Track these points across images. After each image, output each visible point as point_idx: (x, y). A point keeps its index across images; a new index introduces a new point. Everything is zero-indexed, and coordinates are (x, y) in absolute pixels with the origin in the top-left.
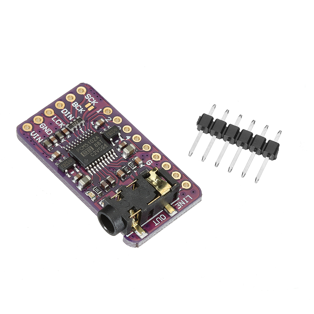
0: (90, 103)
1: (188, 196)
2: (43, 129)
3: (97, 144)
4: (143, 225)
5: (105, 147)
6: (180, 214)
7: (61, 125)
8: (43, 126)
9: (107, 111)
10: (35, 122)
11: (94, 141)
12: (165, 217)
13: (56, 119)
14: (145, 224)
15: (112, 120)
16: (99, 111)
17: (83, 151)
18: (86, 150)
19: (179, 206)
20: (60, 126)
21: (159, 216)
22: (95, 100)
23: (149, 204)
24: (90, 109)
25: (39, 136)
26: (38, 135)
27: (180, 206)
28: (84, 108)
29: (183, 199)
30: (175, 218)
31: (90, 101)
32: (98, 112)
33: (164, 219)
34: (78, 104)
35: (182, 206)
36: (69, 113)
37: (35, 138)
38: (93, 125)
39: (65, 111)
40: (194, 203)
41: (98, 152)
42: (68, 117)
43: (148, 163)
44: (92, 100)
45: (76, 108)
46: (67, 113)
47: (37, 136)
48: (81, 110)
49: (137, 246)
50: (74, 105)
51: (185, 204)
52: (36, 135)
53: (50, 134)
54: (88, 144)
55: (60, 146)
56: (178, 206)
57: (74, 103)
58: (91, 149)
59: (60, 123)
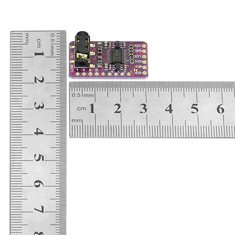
7: (136, 56)
8: (140, 51)
9: (129, 74)
10: (144, 50)
11: (119, 58)
12: (71, 58)
13: (140, 57)
15: (124, 73)
23: (76, 46)
24: (134, 69)
26: (138, 46)
27: (71, 66)
29: (73, 69)
31: (138, 72)
32: (131, 71)
34: (140, 68)
36: (139, 62)
38: (127, 66)
39: (140, 62)
41: (114, 56)
44: (138, 73)
53: (135, 50)
55: (128, 50)
57: (141, 67)
59: (137, 56)
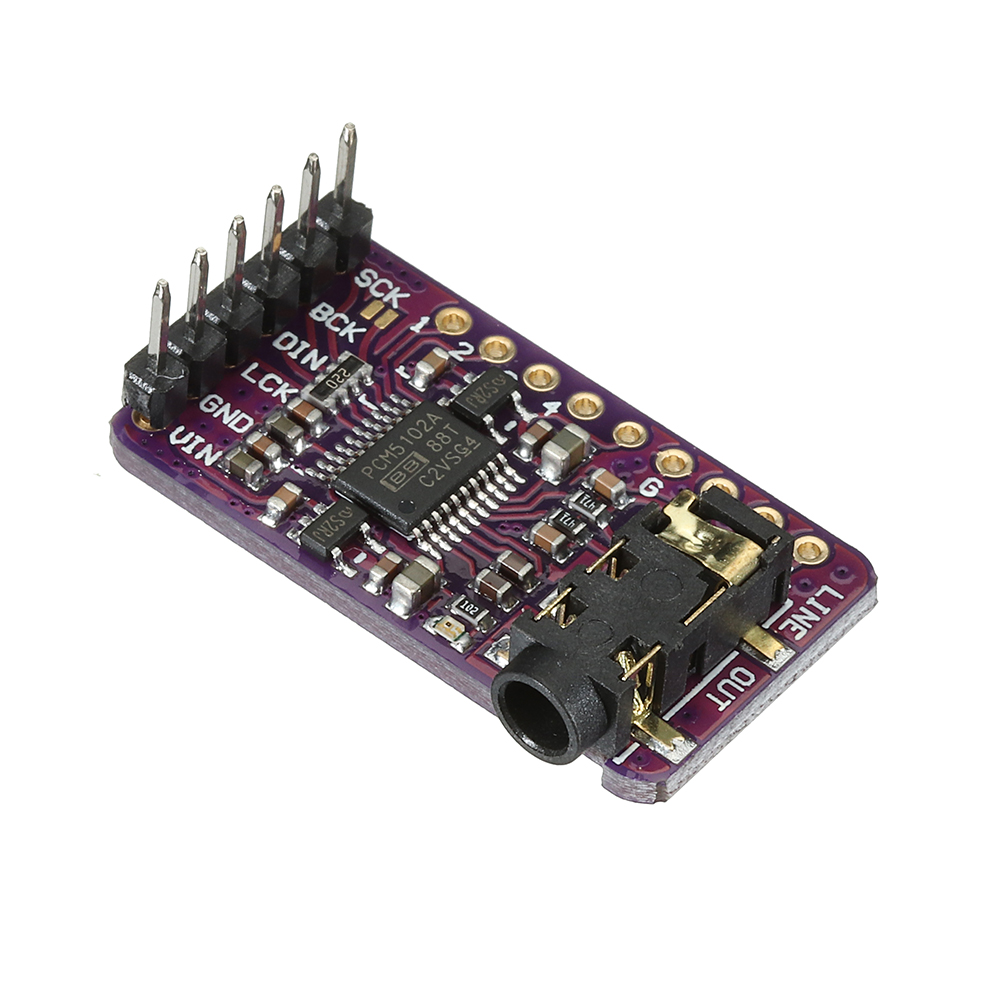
0: (381, 299)
1: (825, 588)
2: (215, 415)
3: (438, 441)
4: (671, 713)
5: (471, 448)
6: (805, 658)
7: (283, 392)
8: (211, 403)
9: (453, 321)
11: (423, 431)
12: (752, 676)
13: (259, 373)
14: (677, 708)
15: (476, 353)
16: (420, 325)
17: (387, 471)
18: (400, 469)
19: (798, 631)
20: (279, 395)
21: (725, 674)
22: (398, 289)
23: (686, 623)
24: (382, 324)
25: (203, 440)
26: (200, 439)
27: (801, 628)
28: (361, 323)
29: (808, 603)
30: (788, 675)
31: (378, 295)
32: (417, 328)
33: (748, 684)
34: (331, 310)
35: (810, 626)
36: (305, 345)
37: (188, 450)
38: (407, 377)
39: (289, 340)
40: (853, 614)
41: (448, 468)
42: (304, 362)
43: (647, 488)
44: (383, 288)
45: (328, 324)
46: (298, 345)
47: (195, 443)
48: (350, 331)
49: (662, 796)
50: (319, 315)
51: (818, 619)
52: (193, 439)
53: (245, 429)
54: (403, 443)
55: (293, 467)
56: (793, 629)
57: (318, 309)
58: (417, 461)
59: (277, 386)
